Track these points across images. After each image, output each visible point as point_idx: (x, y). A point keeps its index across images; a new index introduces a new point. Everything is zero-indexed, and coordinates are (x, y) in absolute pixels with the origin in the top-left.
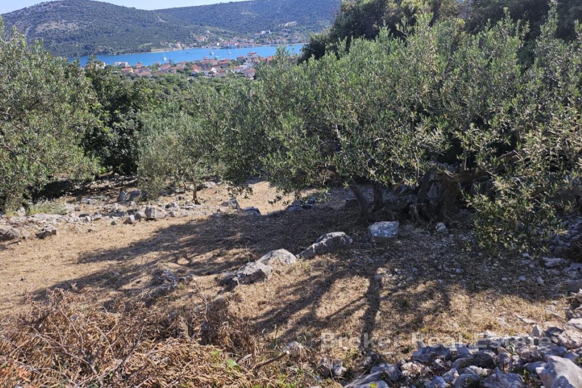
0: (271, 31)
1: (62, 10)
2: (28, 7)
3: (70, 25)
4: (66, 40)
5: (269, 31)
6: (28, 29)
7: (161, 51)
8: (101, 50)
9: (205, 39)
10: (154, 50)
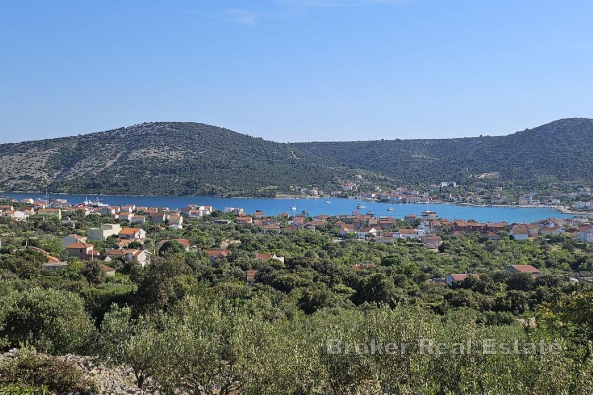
0: (458, 183)
1: (168, 134)
2: (125, 127)
3: (174, 153)
4: (164, 172)
5: (455, 184)
6: (119, 154)
7: (290, 198)
8: (207, 190)
9: (354, 187)
10: (278, 196)
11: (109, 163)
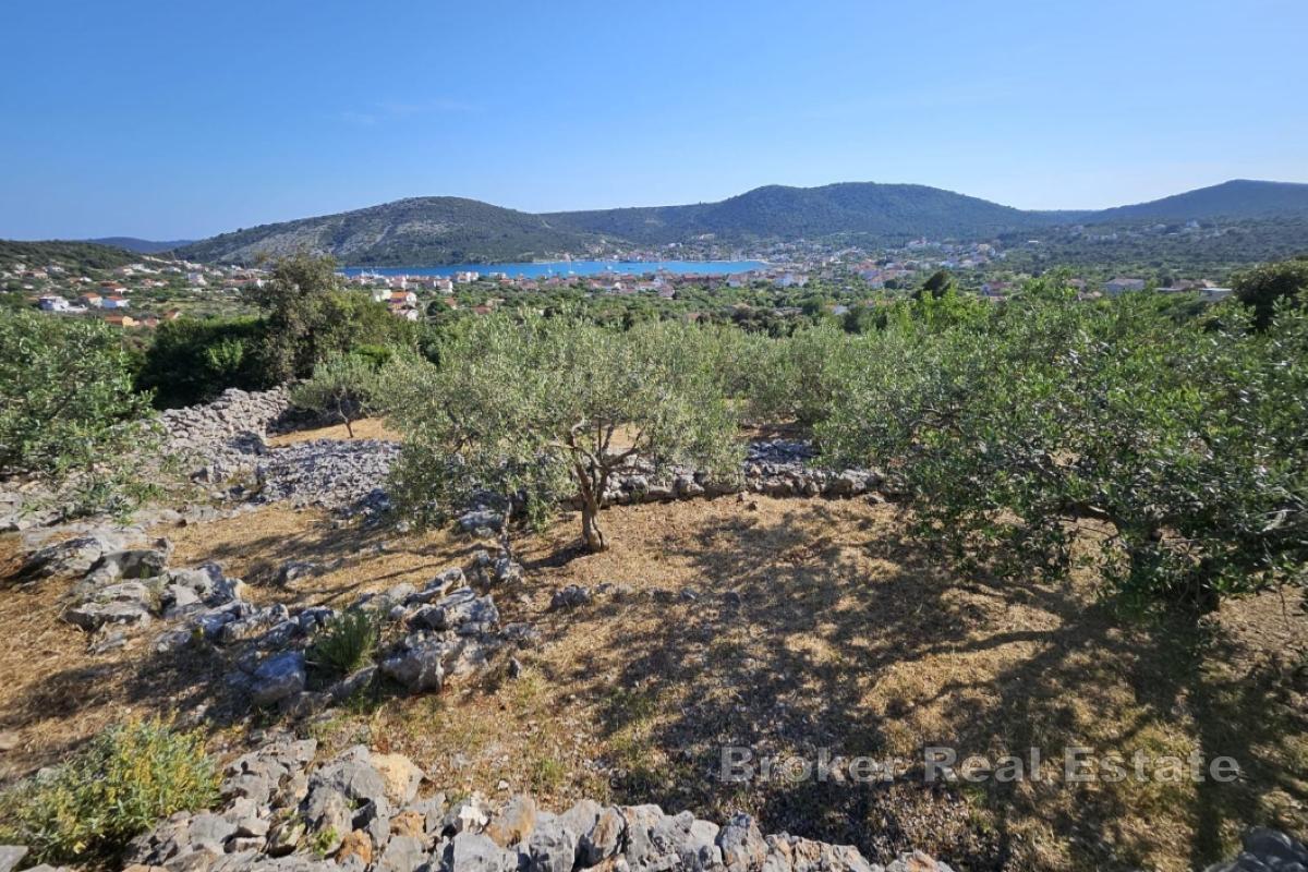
0: (683, 244)
1: (430, 208)
2: (388, 203)
3: (437, 226)
4: (431, 244)
6: (386, 230)
7: (545, 262)
8: (472, 259)
9: (599, 251)
10: (536, 261)
11: (379, 238)
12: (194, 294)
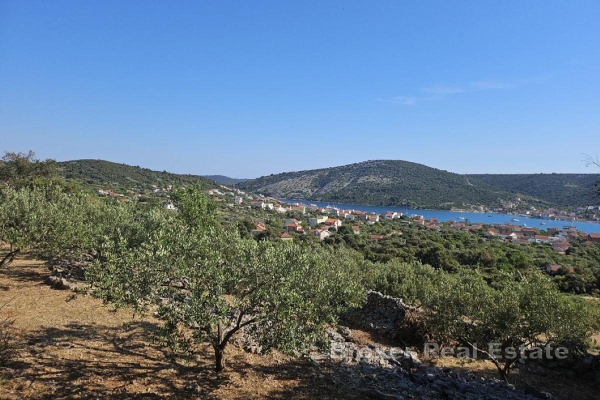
1: (384, 167)
2: (357, 163)
3: (385, 179)
4: (378, 191)
6: (351, 180)
7: (461, 211)
8: (404, 203)
9: (513, 207)
10: (453, 210)
11: (346, 184)
12: (228, 208)
